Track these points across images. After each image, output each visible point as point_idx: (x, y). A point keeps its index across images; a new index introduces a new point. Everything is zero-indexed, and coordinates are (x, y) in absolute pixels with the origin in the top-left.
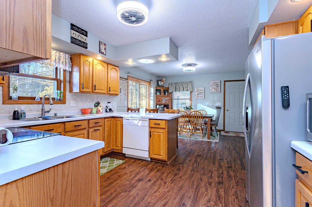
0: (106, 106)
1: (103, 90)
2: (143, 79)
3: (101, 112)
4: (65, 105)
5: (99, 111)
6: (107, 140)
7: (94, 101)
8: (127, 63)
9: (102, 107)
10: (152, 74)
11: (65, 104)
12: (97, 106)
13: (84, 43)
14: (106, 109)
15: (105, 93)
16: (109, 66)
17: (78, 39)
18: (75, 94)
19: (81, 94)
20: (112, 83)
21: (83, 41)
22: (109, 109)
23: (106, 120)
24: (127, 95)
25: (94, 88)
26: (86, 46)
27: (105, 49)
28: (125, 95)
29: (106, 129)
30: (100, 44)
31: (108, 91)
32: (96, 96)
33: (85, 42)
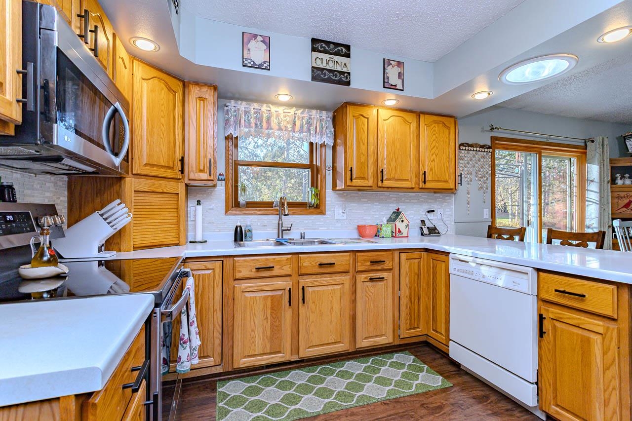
0: (422, 221)
1: (407, 180)
2: (550, 141)
3: (403, 235)
4: (324, 216)
5: (400, 231)
6: (407, 308)
7: (390, 208)
8: (469, 97)
9: (405, 222)
10: (594, 120)
11: (325, 214)
12: (394, 220)
13: (342, 73)
14: (421, 228)
15: (413, 188)
16: (422, 116)
17: (328, 67)
18: (345, 194)
19: (358, 193)
20: (434, 160)
21: (339, 69)
22: (428, 228)
23: (403, 256)
24: (489, 191)
25: (380, 178)
26: (347, 78)
27: (400, 75)
28: (482, 191)
29: (405, 280)
30: (386, 66)
31: (420, 183)
32: (395, 196)
33: (345, 70)
